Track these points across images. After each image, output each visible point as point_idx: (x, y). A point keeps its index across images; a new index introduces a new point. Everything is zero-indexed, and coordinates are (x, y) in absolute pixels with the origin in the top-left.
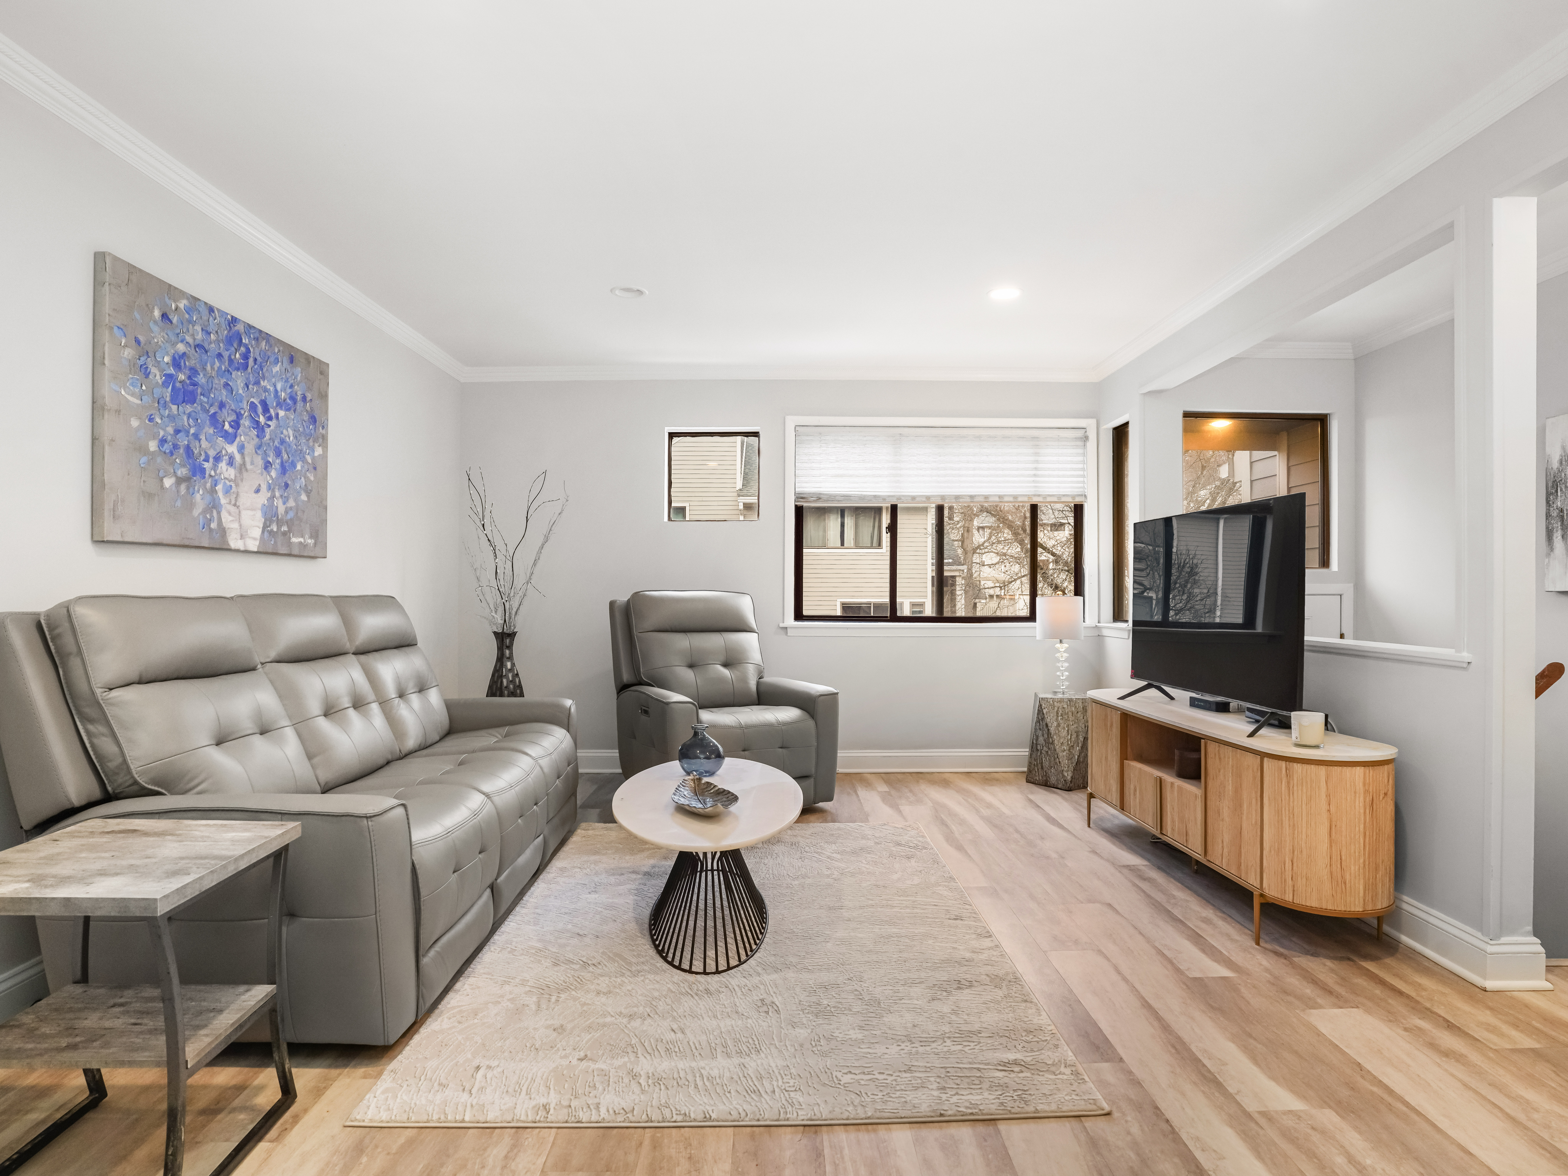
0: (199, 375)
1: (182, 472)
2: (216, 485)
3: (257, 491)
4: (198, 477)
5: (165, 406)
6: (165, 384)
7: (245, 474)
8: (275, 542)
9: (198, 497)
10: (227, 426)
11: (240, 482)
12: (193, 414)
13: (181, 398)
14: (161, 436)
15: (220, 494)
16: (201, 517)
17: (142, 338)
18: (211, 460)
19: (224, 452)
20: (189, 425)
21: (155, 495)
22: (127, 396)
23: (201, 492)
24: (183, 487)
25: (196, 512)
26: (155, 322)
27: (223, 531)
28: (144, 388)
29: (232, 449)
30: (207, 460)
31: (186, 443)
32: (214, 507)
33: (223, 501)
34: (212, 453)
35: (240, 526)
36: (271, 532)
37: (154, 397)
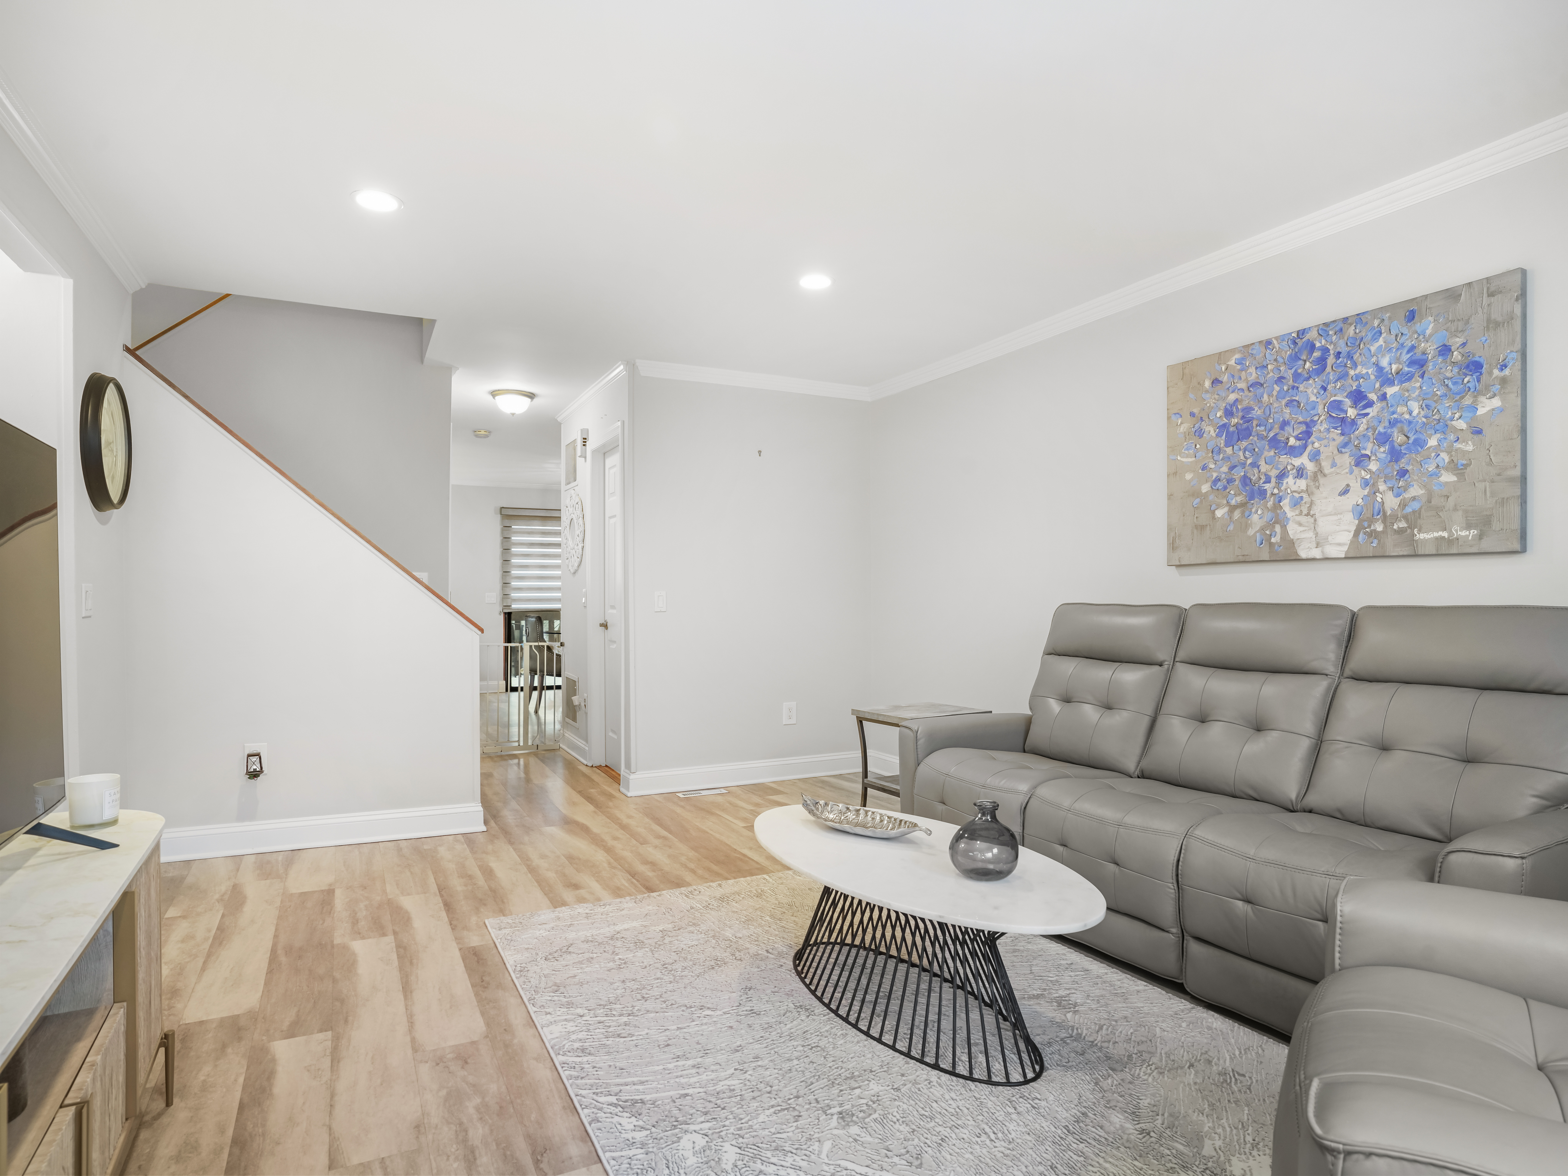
0: (1254, 410)
1: (1236, 501)
2: (1280, 501)
3: (1345, 491)
4: (1256, 500)
5: (1220, 451)
6: (1219, 435)
7: (1322, 480)
8: (1379, 543)
9: (1255, 518)
10: (1292, 441)
11: (1315, 490)
12: (1250, 446)
13: (1235, 437)
14: (1213, 478)
15: (1287, 509)
16: (1258, 535)
17: (1196, 411)
18: (1273, 480)
19: (1289, 468)
20: (1245, 457)
21: (1207, 525)
22: (1182, 459)
23: (1259, 512)
24: (1237, 514)
25: (1251, 532)
26: (1207, 392)
27: (1290, 544)
28: (1198, 446)
29: (1303, 460)
30: (1268, 481)
31: (1242, 474)
32: (1276, 522)
33: (1290, 514)
34: (1273, 473)
35: (1317, 535)
36: (1373, 534)
37: (1208, 450)
